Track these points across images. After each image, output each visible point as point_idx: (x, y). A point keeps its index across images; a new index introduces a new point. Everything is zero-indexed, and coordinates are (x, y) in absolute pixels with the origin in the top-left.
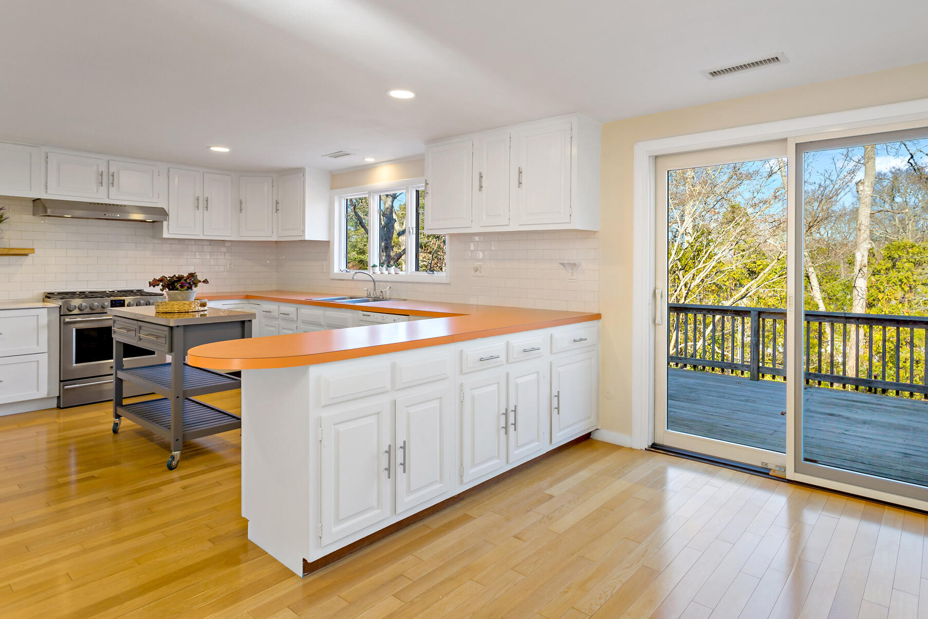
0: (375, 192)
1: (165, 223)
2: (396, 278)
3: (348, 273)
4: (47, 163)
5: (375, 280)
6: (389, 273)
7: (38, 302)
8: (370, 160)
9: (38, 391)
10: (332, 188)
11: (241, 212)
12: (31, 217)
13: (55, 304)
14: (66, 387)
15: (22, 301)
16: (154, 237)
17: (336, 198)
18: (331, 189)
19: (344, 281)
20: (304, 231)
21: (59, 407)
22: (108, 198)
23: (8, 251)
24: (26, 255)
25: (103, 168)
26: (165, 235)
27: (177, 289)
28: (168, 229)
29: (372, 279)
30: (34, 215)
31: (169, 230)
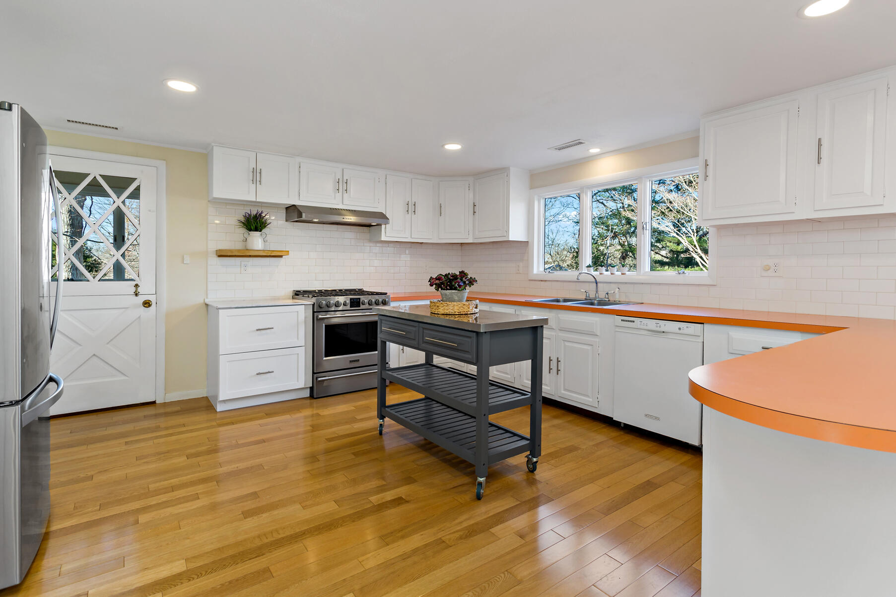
0: (589, 187)
1: (383, 226)
2: (623, 279)
3: (550, 274)
4: (300, 172)
5: (598, 281)
6: (611, 274)
7: (289, 299)
8: (594, 151)
9: (298, 381)
10: (532, 187)
11: (441, 215)
12: (284, 222)
13: (311, 301)
14: (319, 379)
15: (279, 299)
16: (370, 241)
17: (536, 198)
18: (530, 189)
19: (547, 283)
20: (507, 231)
21: (312, 396)
22: (343, 204)
23: (271, 253)
24: (281, 256)
25: (339, 176)
26: (383, 238)
27: (455, 289)
28: (386, 233)
29: (594, 280)
30: (287, 221)
31: (388, 233)
